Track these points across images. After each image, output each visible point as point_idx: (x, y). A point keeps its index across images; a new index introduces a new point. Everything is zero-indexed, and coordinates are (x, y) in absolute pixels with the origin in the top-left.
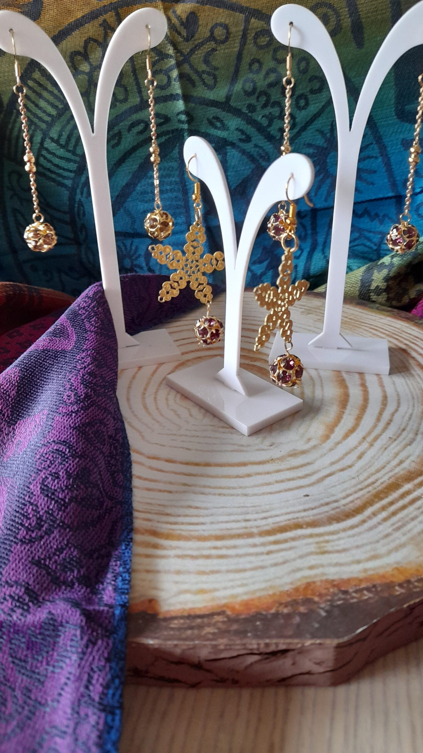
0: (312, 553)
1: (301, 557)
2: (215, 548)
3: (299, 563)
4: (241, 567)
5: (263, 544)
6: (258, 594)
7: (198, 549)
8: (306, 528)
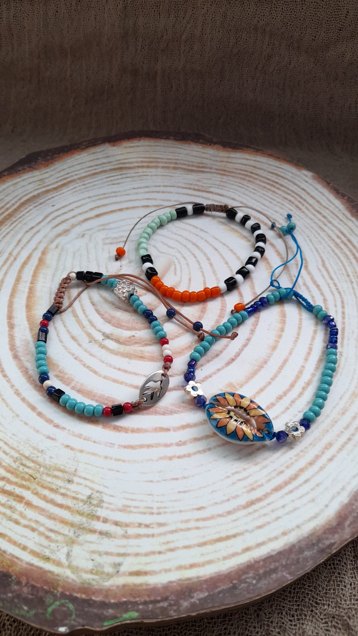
0: (47, 178)
1: (52, 175)
2: (95, 169)
3: (53, 173)
4: (80, 165)
5: (72, 176)
6: (69, 158)
7: (103, 167)
8: (51, 189)
